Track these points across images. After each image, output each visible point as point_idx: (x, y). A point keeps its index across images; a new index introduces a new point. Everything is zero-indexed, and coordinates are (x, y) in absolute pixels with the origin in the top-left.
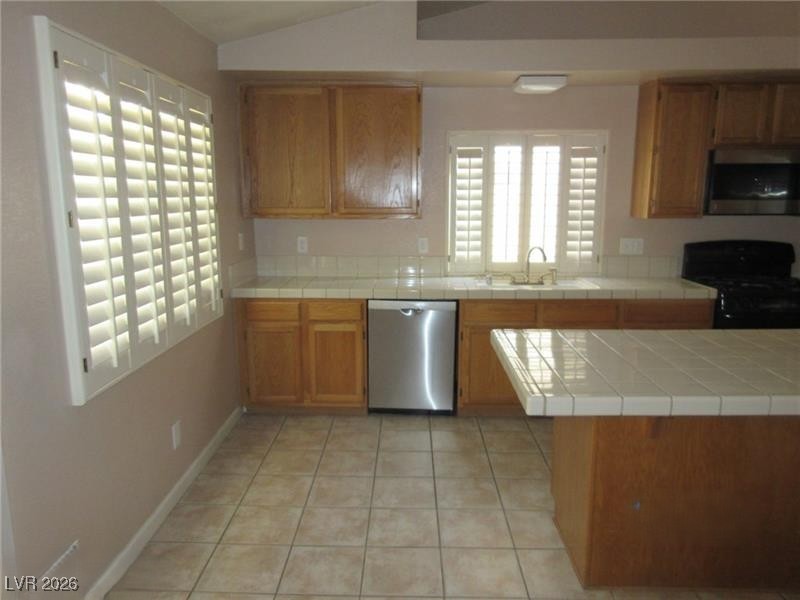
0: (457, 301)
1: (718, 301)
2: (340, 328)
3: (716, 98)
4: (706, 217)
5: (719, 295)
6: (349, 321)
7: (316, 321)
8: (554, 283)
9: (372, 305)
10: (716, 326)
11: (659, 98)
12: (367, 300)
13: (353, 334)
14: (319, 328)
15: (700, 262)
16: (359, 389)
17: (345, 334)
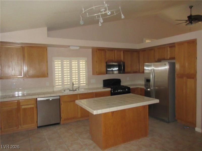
0: (60, 96)
1: (111, 91)
2: (29, 106)
3: (106, 52)
4: (107, 75)
5: (111, 89)
6: (32, 104)
7: (22, 106)
8: (79, 90)
9: (38, 99)
10: (111, 95)
11: (96, 51)
12: (37, 98)
13: (33, 108)
14: (23, 107)
15: (107, 83)
16: (35, 122)
17: (31, 108)
